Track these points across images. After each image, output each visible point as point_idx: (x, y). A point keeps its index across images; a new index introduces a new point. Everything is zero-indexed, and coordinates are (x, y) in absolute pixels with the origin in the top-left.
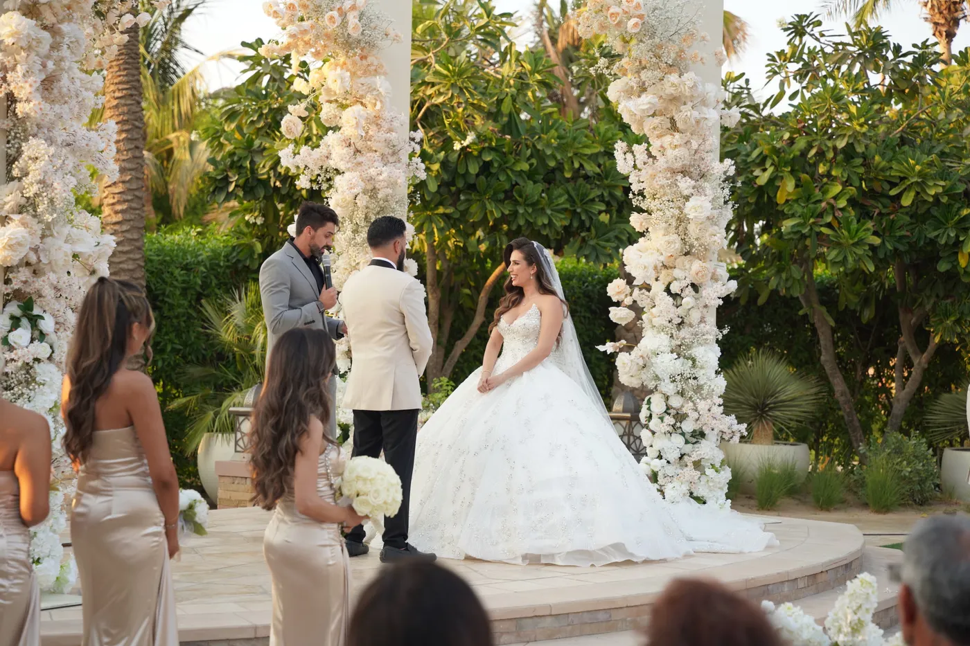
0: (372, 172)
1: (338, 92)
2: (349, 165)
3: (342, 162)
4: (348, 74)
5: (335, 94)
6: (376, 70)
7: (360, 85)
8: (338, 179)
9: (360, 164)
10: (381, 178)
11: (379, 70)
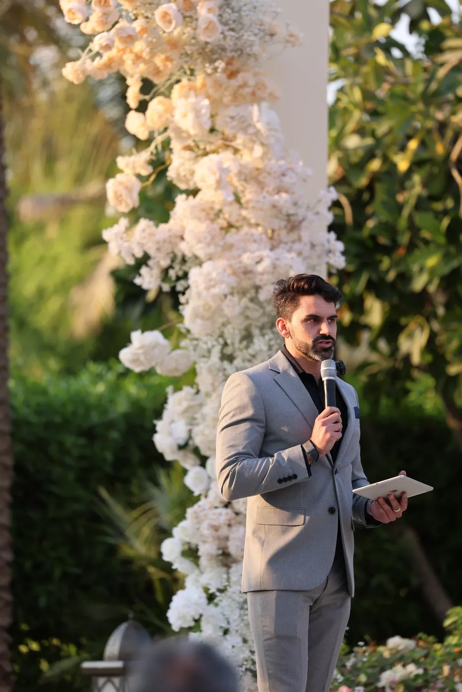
0: (247, 259)
1: (192, 132)
2: (212, 249)
3: (200, 245)
4: (206, 102)
5: (189, 136)
6: (253, 94)
7: (228, 120)
8: (195, 274)
9: (229, 247)
10: (260, 268)
11: (259, 93)
